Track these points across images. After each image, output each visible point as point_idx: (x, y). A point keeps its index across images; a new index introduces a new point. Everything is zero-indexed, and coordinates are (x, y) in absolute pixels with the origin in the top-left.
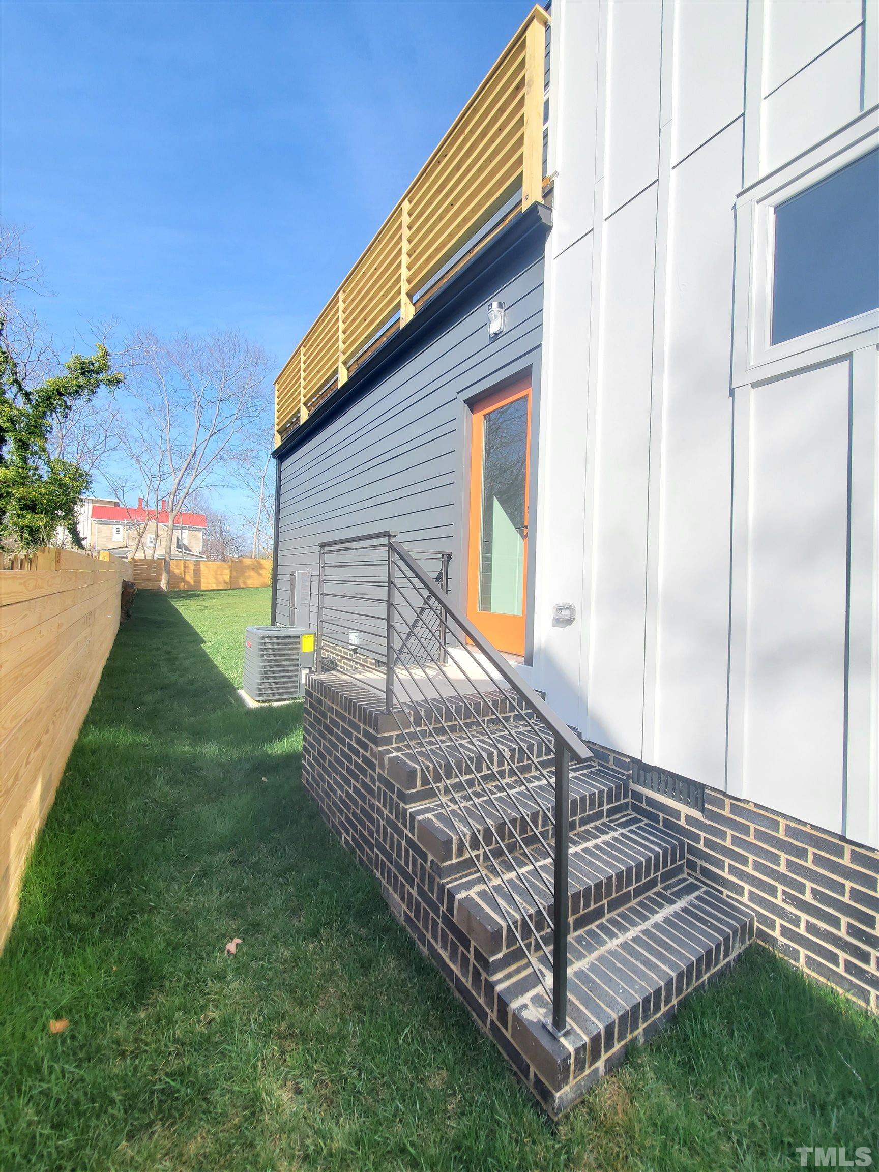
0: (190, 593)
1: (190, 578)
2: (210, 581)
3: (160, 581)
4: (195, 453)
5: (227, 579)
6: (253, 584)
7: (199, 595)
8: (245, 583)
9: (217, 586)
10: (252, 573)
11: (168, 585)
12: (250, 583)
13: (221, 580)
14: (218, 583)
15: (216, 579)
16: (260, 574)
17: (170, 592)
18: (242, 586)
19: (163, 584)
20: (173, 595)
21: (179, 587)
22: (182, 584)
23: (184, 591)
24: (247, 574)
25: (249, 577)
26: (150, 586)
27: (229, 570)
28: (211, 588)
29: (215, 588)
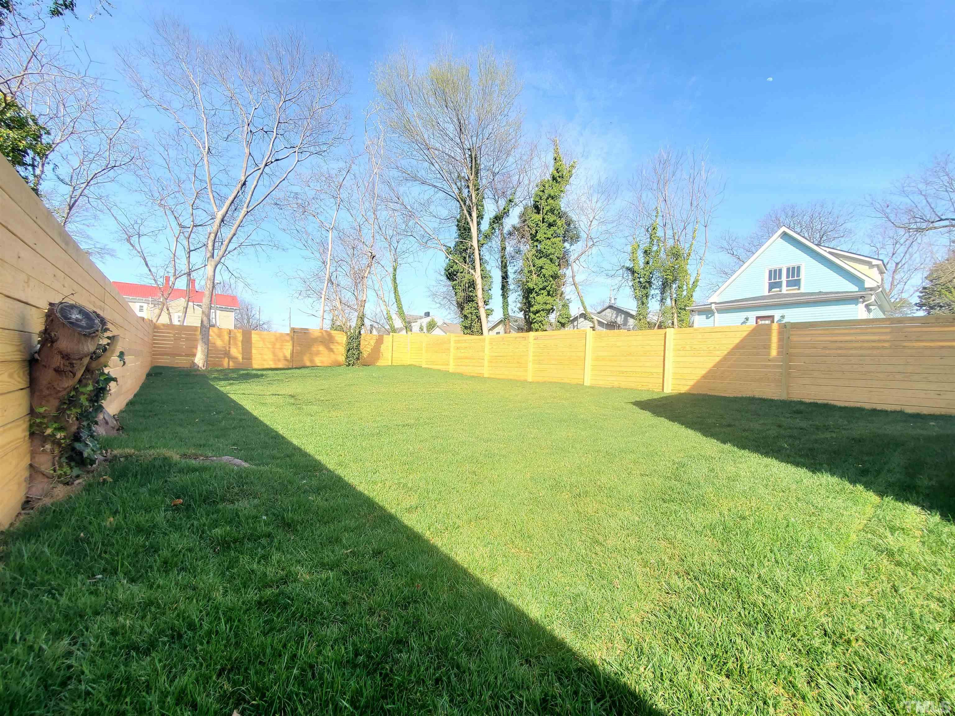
0: (242, 372)
1: (236, 352)
2: (266, 357)
3: (194, 355)
4: (244, 184)
5: (288, 354)
6: (322, 362)
7: (257, 376)
8: (312, 361)
9: (275, 364)
10: (321, 348)
11: (207, 361)
12: (318, 361)
13: (281, 355)
14: (276, 359)
15: (274, 354)
16: (331, 350)
17: (211, 372)
18: (308, 364)
19: (199, 360)
20: (216, 375)
21: (222, 365)
22: (226, 360)
23: (234, 371)
24: (314, 349)
25: (318, 353)
26: (181, 362)
27: (291, 342)
28: (268, 367)
29: (273, 366)
